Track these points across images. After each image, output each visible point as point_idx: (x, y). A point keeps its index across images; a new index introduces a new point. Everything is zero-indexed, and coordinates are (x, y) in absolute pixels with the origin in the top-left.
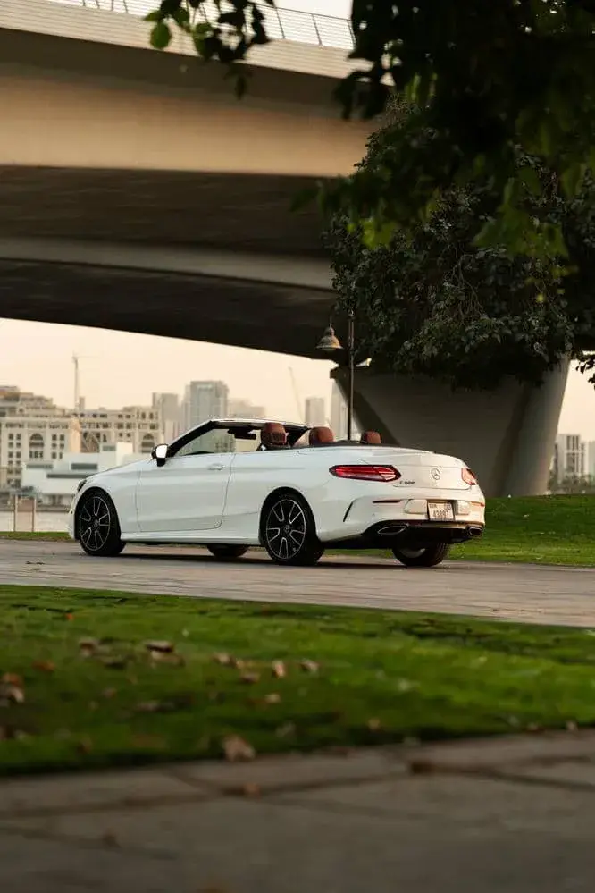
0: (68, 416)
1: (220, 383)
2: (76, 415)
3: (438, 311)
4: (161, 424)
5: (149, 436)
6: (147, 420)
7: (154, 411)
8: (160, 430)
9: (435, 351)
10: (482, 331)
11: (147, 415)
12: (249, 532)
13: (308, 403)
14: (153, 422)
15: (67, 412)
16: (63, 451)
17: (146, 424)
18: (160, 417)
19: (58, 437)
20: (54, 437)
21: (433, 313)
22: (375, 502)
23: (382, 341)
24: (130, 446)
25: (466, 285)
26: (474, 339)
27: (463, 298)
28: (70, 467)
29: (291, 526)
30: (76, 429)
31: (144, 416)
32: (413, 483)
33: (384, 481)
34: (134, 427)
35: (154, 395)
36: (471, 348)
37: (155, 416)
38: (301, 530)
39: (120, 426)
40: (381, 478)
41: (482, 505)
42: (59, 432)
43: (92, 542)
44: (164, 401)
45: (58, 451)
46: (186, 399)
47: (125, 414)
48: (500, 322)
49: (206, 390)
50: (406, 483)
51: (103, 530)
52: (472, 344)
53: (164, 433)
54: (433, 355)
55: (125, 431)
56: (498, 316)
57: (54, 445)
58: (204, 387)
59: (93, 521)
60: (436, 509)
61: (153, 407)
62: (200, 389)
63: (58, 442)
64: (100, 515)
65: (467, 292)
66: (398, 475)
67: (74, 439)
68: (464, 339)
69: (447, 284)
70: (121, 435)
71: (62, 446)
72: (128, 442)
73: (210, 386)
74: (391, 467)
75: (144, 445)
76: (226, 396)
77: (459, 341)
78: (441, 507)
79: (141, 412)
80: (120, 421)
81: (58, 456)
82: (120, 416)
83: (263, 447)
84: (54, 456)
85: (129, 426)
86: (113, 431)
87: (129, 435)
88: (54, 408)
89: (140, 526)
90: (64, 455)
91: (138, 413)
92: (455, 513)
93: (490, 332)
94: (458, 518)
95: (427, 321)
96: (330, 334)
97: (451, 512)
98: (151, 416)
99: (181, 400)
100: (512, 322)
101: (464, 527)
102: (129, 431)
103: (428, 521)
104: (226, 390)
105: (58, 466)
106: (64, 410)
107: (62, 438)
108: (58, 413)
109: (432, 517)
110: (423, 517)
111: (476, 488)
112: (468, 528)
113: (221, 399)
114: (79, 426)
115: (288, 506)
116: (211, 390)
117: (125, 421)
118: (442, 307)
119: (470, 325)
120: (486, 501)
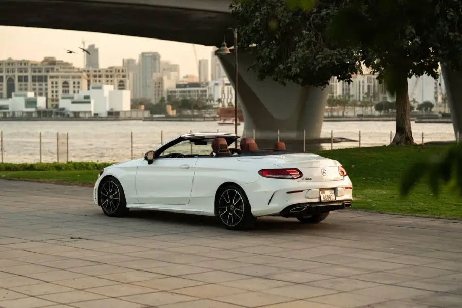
0: (81, 72)
1: (156, 53)
2: (85, 71)
3: (300, 47)
4: (127, 75)
5: (121, 81)
6: (121, 73)
7: (124, 68)
8: (127, 77)
9: (298, 70)
10: (325, 58)
11: (121, 71)
12: (208, 209)
13: (200, 62)
14: (124, 74)
15: (80, 70)
16: (79, 89)
17: (120, 75)
18: (127, 71)
19: (76, 83)
20: (74, 83)
21: (296, 49)
22: (287, 193)
23: (266, 64)
24: (112, 87)
25: (315, 31)
26: (322, 63)
27: (314, 39)
28: (83, 98)
29: (234, 206)
30: (85, 78)
31: (119, 71)
32: (310, 179)
33: (293, 178)
34: (114, 77)
35: (123, 60)
36: (319, 68)
37: (124, 70)
38: (240, 209)
39: (107, 76)
40: (291, 177)
41: (351, 188)
42: (76, 80)
43: (109, 208)
44: (128, 62)
45: (76, 89)
46: (139, 61)
47: (109, 70)
48: (336, 52)
49: (149, 56)
50: (306, 179)
51: (115, 201)
52: (320, 65)
53: (129, 78)
54: (297, 72)
55: (110, 79)
56: (334, 49)
57: (74, 87)
58: (147, 55)
59: (109, 195)
60: (324, 194)
61: (123, 66)
62: (146, 56)
63: (76, 85)
64: (114, 192)
65: (316, 36)
66: (301, 174)
67: (84, 83)
68: (315, 63)
69: (304, 32)
70: (108, 81)
71: (78, 87)
72: (112, 84)
73: (151, 55)
74: (297, 170)
75: (119, 85)
76: (159, 59)
77: (313, 64)
78: (327, 193)
79: (117, 69)
80: (107, 74)
81: (76, 92)
82: (107, 71)
83: (214, 154)
84: (75, 92)
85: (111, 76)
86: (104, 79)
87: (112, 81)
88: (74, 68)
89: (139, 201)
90: (80, 92)
91: (116, 70)
92: (336, 195)
93: (330, 58)
94: (338, 198)
95: (293, 54)
96: (224, 46)
97: (333, 195)
98: (123, 71)
99: (137, 61)
100: (341, 52)
101: (341, 204)
102: (111, 79)
103: (321, 202)
104: (159, 57)
105: (77, 97)
106: (78, 69)
107: (78, 83)
108: (76, 70)
109: (322, 199)
110: (317, 200)
111: (347, 177)
112: (344, 204)
113: (157, 61)
114: (87, 77)
115: (232, 194)
116: (151, 57)
117: (109, 74)
118: (302, 44)
119: (319, 55)
120: (353, 186)
